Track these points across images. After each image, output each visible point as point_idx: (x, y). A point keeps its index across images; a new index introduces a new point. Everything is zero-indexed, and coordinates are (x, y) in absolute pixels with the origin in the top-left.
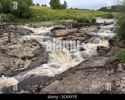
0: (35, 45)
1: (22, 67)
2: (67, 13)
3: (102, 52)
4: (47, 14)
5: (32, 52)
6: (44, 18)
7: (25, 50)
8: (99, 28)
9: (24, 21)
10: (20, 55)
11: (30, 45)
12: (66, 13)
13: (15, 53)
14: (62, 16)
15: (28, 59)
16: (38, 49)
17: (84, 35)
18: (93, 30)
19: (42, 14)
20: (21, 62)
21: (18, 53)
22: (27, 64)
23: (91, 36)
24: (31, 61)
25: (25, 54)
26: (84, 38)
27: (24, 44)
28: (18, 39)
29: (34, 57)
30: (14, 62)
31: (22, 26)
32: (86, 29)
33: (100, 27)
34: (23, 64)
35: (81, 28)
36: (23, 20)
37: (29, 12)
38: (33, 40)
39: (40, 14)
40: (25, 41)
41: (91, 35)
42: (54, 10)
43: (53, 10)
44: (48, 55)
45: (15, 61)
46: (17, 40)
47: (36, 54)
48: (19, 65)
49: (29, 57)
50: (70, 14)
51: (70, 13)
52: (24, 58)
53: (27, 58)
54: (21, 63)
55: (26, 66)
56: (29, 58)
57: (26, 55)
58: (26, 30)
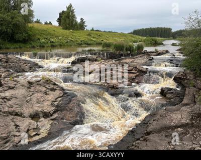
0: (53, 90)
1: (35, 135)
2: (88, 37)
3: (172, 98)
5: (49, 103)
6: (53, 42)
7: (34, 100)
9: (18, 46)
10: (27, 111)
11: (44, 89)
12: (86, 36)
13: (15, 106)
14: (81, 41)
15: (43, 117)
16: (60, 97)
17: (132, 70)
18: (143, 61)
19: (49, 37)
20: (30, 124)
21: (21, 106)
22: (43, 129)
23: (145, 72)
24: (51, 122)
25: (37, 108)
27: (29, 88)
28: (15, 79)
29: (54, 112)
30: (17, 126)
31: (19, 56)
32: (131, 60)
33: (153, 58)
34: (37, 129)
37: (27, 33)
38: (47, 81)
39: (45, 37)
40: (30, 83)
41: (145, 70)
43: (66, 31)
44: (81, 108)
45: (18, 123)
46: (15, 81)
47: (57, 106)
48: (28, 130)
49: (45, 112)
50: (93, 37)
51: (93, 36)
52: (35, 116)
53: (41, 115)
54: (32, 127)
55: (44, 132)
56: (46, 115)
57: (40, 110)
58: (26, 62)
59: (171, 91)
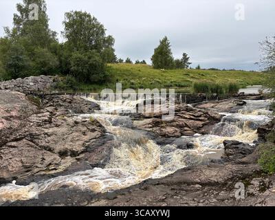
0: (93, 130)
1: (52, 170)
2: (185, 77)
3: (231, 155)
4: (140, 77)
5: (81, 143)
7: (70, 138)
8: (242, 105)
10: (58, 148)
11: (84, 129)
12: (182, 77)
13: (51, 142)
14: (172, 82)
15: (71, 155)
16: (96, 138)
18: (227, 107)
20: (55, 159)
21: (56, 142)
22: (64, 165)
23: (218, 120)
24: (75, 160)
25: (68, 146)
26: (200, 123)
27: (73, 127)
28: (65, 117)
29: (82, 152)
30: (43, 159)
31: (84, 97)
32: (212, 105)
33: (245, 103)
34: (57, 164)
35: (201, 104)
36: (91, 87)
38: (93, 121)
40: (76, 123)
41: (217, 117)
42: (158, 71)
45: (45, 157)
46: (64, 120)
47: (87, 147)
48: (50, 164)
49: (73, 151)
50: (192, 77)
51: (191, 75)
52: (63, 154)
53: (69, 154)
54: (55, 162)
55: (61, 168)
56: (74, 154)
57: (69, 148)
59: (238, 146)
